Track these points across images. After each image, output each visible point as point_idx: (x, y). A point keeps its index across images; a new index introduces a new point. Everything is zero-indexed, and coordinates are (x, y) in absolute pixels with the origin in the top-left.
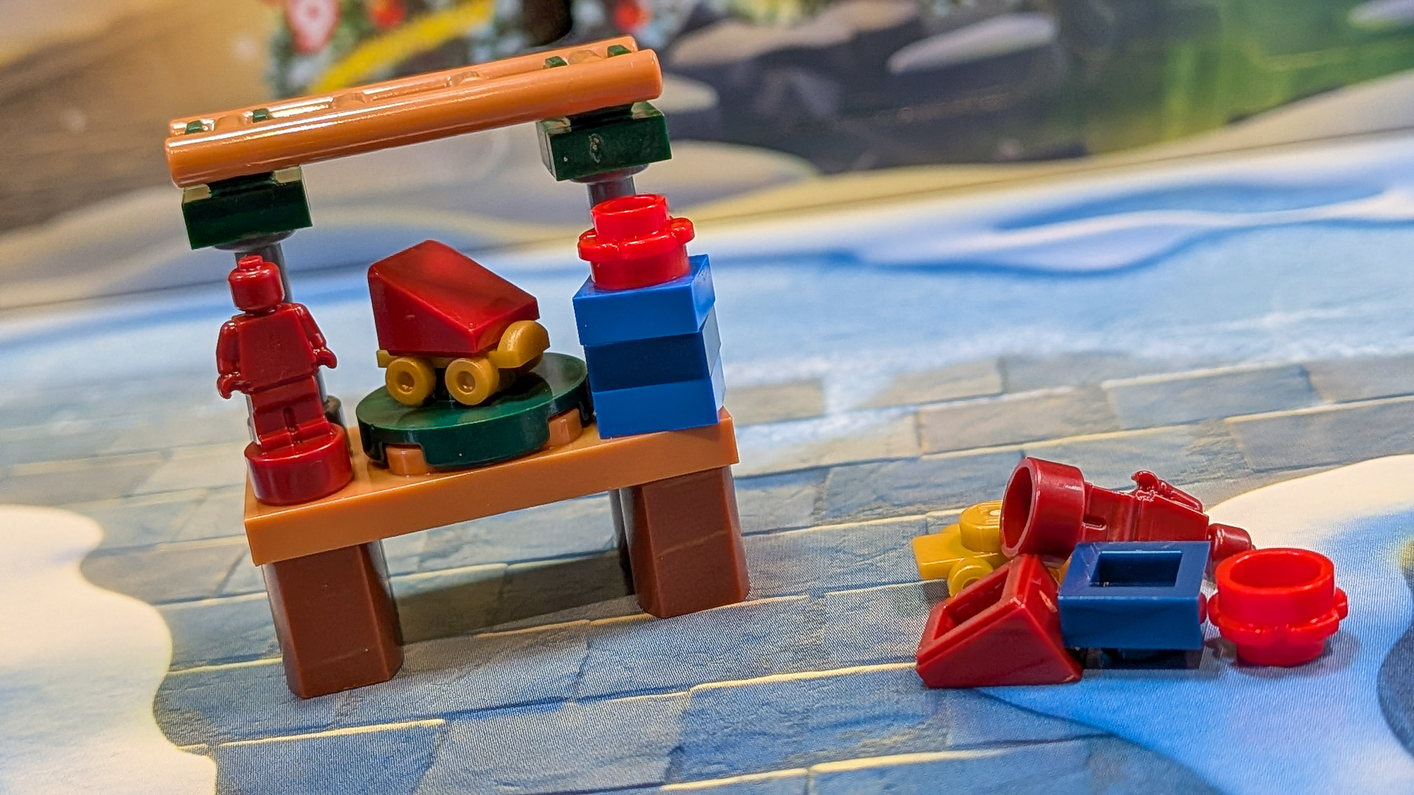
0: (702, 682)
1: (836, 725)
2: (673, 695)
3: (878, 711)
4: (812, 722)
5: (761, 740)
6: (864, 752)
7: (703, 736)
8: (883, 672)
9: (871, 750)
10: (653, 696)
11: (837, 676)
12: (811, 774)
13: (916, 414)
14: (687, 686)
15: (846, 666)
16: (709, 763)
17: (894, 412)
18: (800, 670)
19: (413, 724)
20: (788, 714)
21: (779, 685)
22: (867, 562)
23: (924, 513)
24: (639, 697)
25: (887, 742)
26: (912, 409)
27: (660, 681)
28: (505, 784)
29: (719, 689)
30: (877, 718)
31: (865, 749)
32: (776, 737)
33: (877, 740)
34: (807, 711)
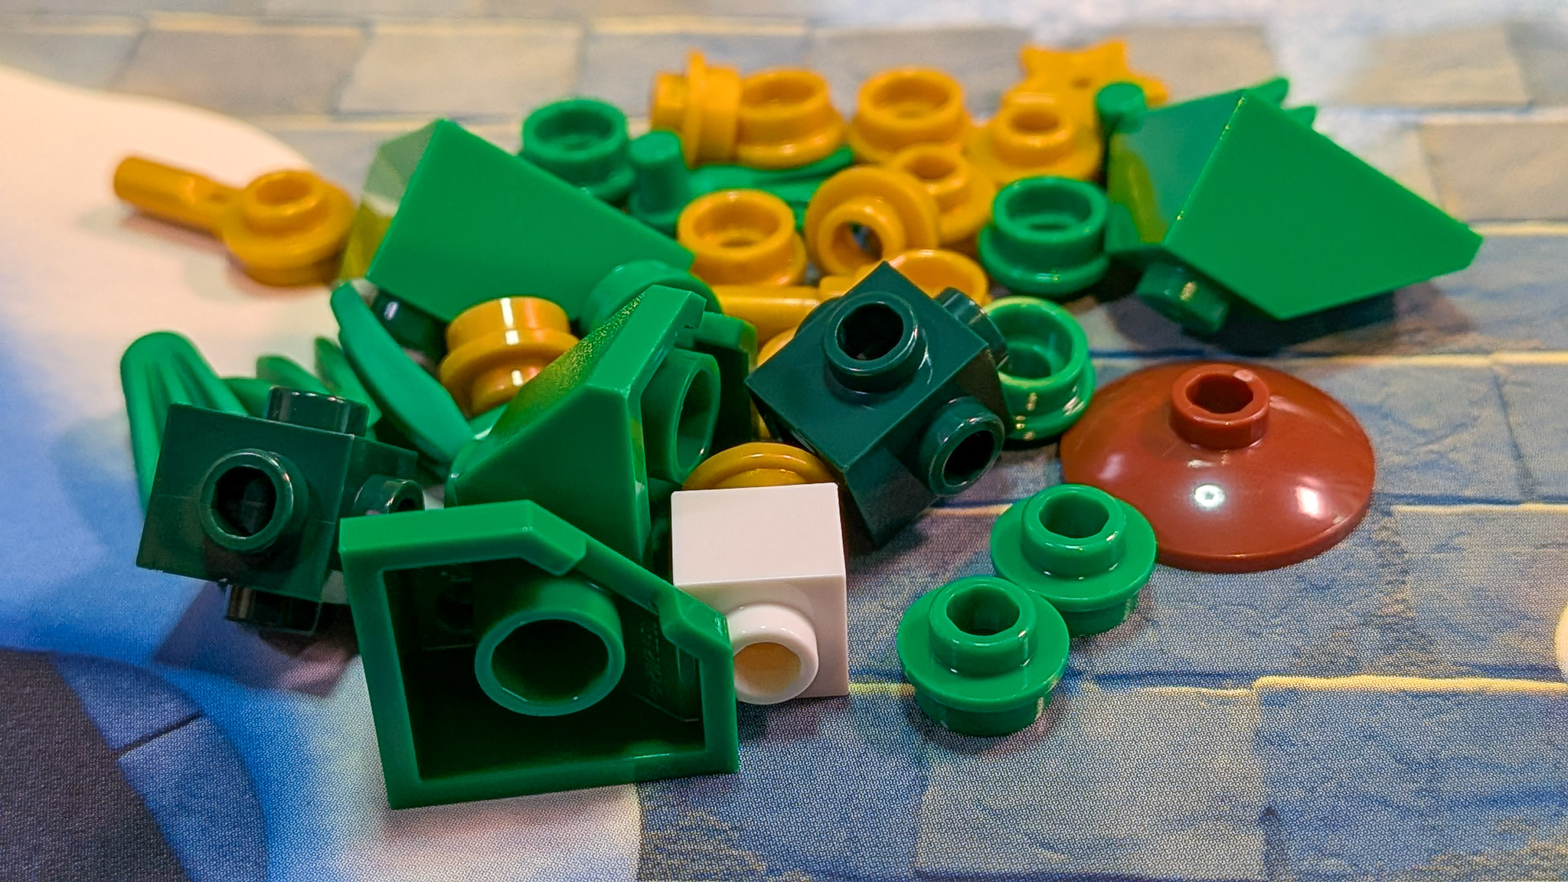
0: (1265, 673)
1: (1484, 803)
2: (1231, 692)
3: (1536, 780)
4: (1448, 786)
5: (1385, 816)
6: (1536, 867)
7: (1299, 793)
8: (1522, 698)
9: (1546, 864)
10: (1204, 690)
11: (1455, 694)
13: (1418, 127)
14: (1245, 677)
15: (1462, 675)
16: (1321, 853)
17: (1387, 120)
18: (1398, 670)
19: (874, 686)
20: (1407, 764)
21: (1376, 700)
22: (1431, 447)
23: (1487, 352)
24: (1184, 689)
26: (1410, 118)
27: (1202, 658)
28: (1042, 845)
29: (1293, 691)
30: (1536, 796)
31: (1535, 861)
32: (1405, 812)
33: (1549, 844)
34: (1433, 762)
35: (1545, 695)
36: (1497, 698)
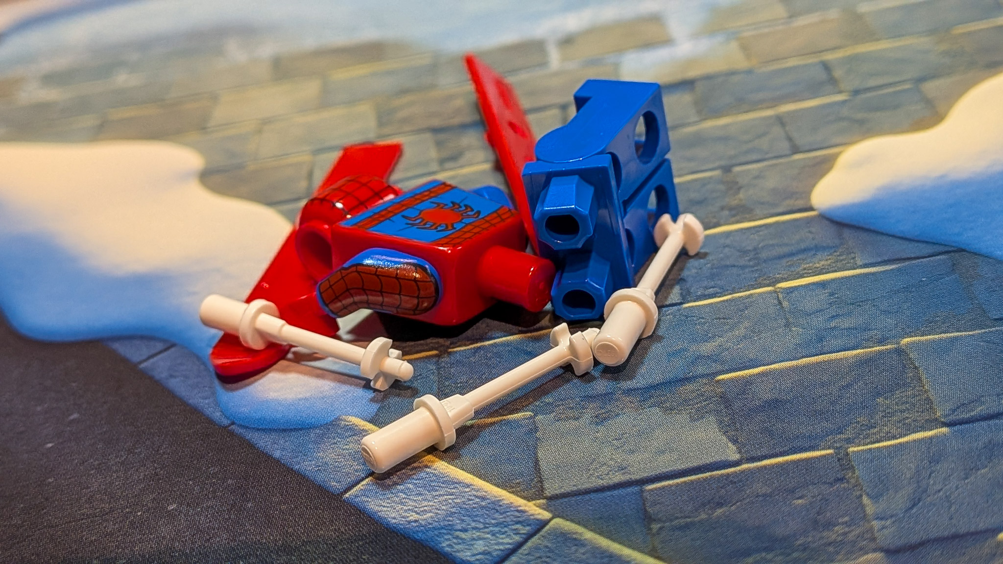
1: (780, 257)
3: (803, 246)
4: (764, 255)
5: (734, 270)
6: (806, 273)
7: (695, 270)
9: (810, 271)
11: (765, 225)
12: (777, 290)
13: (738, 39)
15: (767, 218)
16: (706, 288)
18: (738, 222)
20: (744, 252)
21: (728, 234)
23: (772, 108)
25: (818, 265)
30: (804, 250)
31: (805, 271)
32: (743, 267)
33: (811, 265)
34: (755, 249)
35: (807, 218)
36: (784, 223)
